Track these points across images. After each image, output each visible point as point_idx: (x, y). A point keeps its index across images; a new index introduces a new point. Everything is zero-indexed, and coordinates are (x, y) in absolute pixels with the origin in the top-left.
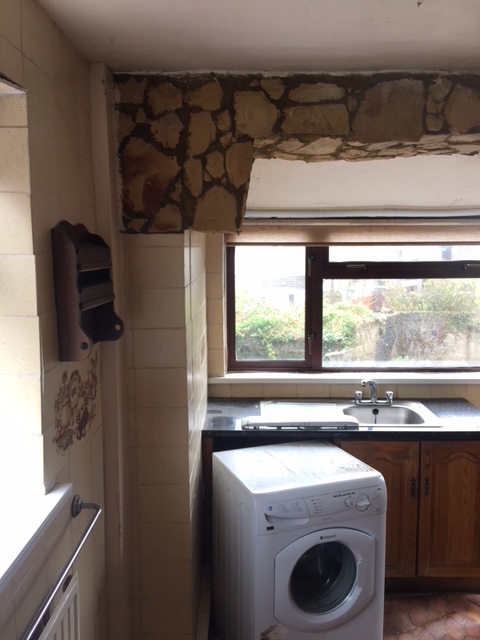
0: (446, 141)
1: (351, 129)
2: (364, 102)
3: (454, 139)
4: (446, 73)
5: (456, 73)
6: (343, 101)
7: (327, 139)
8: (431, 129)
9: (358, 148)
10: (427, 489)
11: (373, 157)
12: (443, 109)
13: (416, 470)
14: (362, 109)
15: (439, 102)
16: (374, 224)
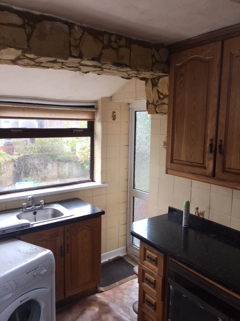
0: (79, 63)
1: (28, 46)
2: (35, 30)
3: (83, 62)
4: (80, 24)
5: (84, 25)
6: (22, 26)
7: (13, 49)
8: (74, 55)
9: (30, 59)
10: (68, 250)
11: (37, 66)
12: (79, 44)
13: (63, 241)
14: (35, 34)
15: (77, 40)
16: (26, 107)
